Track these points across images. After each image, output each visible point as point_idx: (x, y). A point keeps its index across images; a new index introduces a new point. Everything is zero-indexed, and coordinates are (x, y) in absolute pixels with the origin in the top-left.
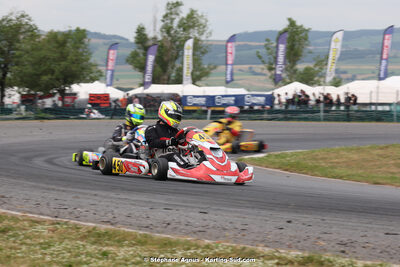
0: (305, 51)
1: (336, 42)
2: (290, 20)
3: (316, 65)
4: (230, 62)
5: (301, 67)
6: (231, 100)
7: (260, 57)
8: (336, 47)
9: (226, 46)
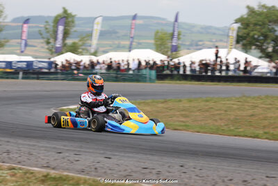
0: (72, 30)
1: (98, 24)
2: (64, 8)
3: (80, 41)
4: (24, 38)
5: (69, 41)
6: (24, 65)
7: (41, 34)
8: (97, 28)
9: (22, 26)
